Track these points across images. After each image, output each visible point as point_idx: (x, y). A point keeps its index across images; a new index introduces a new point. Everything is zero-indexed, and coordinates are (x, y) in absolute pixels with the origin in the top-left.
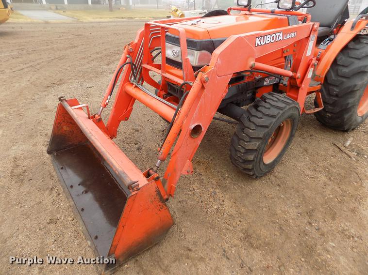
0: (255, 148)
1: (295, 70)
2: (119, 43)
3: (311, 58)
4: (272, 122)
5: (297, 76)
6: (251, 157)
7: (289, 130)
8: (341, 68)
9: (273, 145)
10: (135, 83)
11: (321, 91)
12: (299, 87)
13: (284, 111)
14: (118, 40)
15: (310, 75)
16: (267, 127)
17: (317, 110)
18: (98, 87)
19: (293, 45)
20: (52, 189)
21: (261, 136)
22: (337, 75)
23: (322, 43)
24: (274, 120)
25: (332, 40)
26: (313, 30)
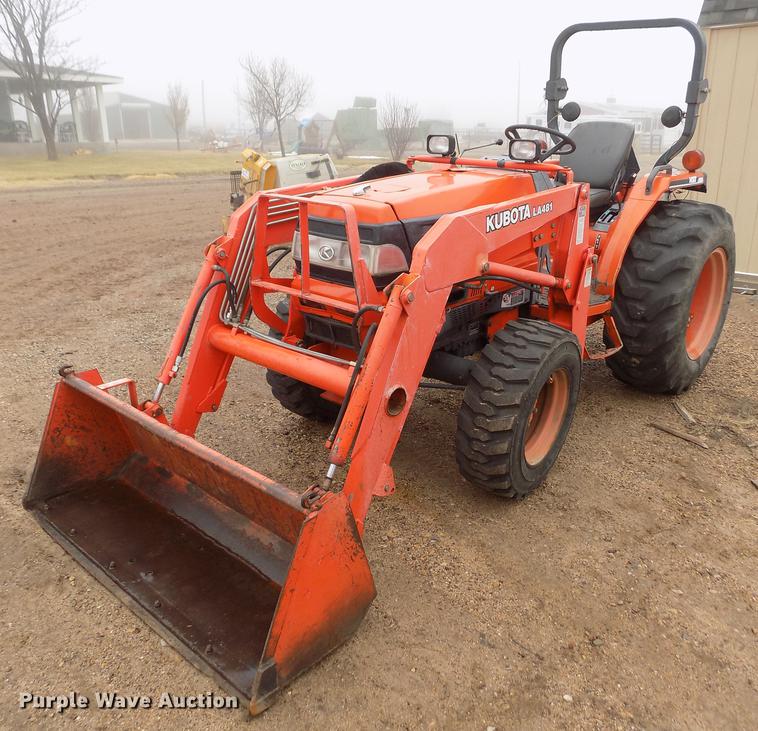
0: (509, 427)
1: (559, 272)
2: (107, 243)
3: (584, 248)
4: (534, 372)
5: (565, 285)
6: (503, 447)
7: (566, 392)
8: (642, 265)
9: (538, 428)
10: (235, 325)
11: (612, 312)
12: (572, 307)
13: (552, 349)
14: (98, 233)
15: (587, 281)
16: (525, 382)
17: (611, 352)
18: (91, 352)
19: (549, 225)
20: (60, 580)
21: (517, 402)
22: (638, 279)
23: (600, 220)
24: (537, 368)
25: (617, 214)
26: (579, 196)
